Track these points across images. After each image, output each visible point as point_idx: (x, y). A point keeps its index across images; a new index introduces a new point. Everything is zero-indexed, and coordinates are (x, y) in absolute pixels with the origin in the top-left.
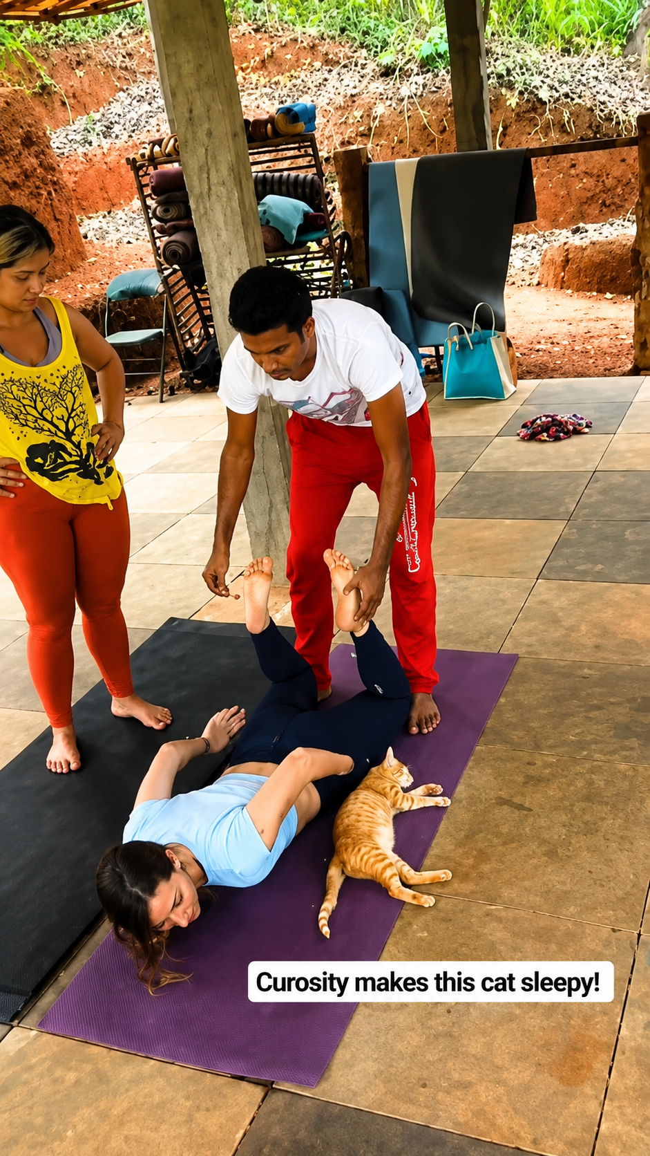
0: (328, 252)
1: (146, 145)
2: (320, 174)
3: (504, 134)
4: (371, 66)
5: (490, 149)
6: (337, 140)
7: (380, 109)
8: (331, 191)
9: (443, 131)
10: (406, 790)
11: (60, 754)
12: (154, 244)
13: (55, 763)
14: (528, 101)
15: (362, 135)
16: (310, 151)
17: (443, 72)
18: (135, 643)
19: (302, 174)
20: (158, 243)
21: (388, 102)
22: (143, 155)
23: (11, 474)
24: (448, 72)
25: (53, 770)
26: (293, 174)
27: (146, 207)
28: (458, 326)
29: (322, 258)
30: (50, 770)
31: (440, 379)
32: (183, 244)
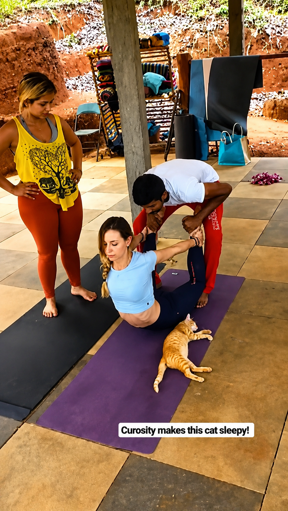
0: (172, 98)
1: (96, 49)
2: (170, 63)
3: (250, 49)
4: (194, 17)
5: (244, 55)
6: (178, 49)
7: (197, 36)
8: (174, 72)
9: (224, 46)
10: (195, 332)
11: (49, 309)
12: (97, 92)
13: (47, 314)
14: (262, 34)
15: (189, 47)
16: (166, 53)
17: (226, 20)
18: (82, 264)
19: (162, 64)
20: (99, 92)
21: (201, 33)
22: (94, 53)
23: (34, 189)
24: (227, 20)
25: (46, 316)
26: (159, 63)
27: (95, 76)
28: (226, 133)
29: (169, 101)
30: (44, 316)
31: (217, 156)
32: (110, 93)
